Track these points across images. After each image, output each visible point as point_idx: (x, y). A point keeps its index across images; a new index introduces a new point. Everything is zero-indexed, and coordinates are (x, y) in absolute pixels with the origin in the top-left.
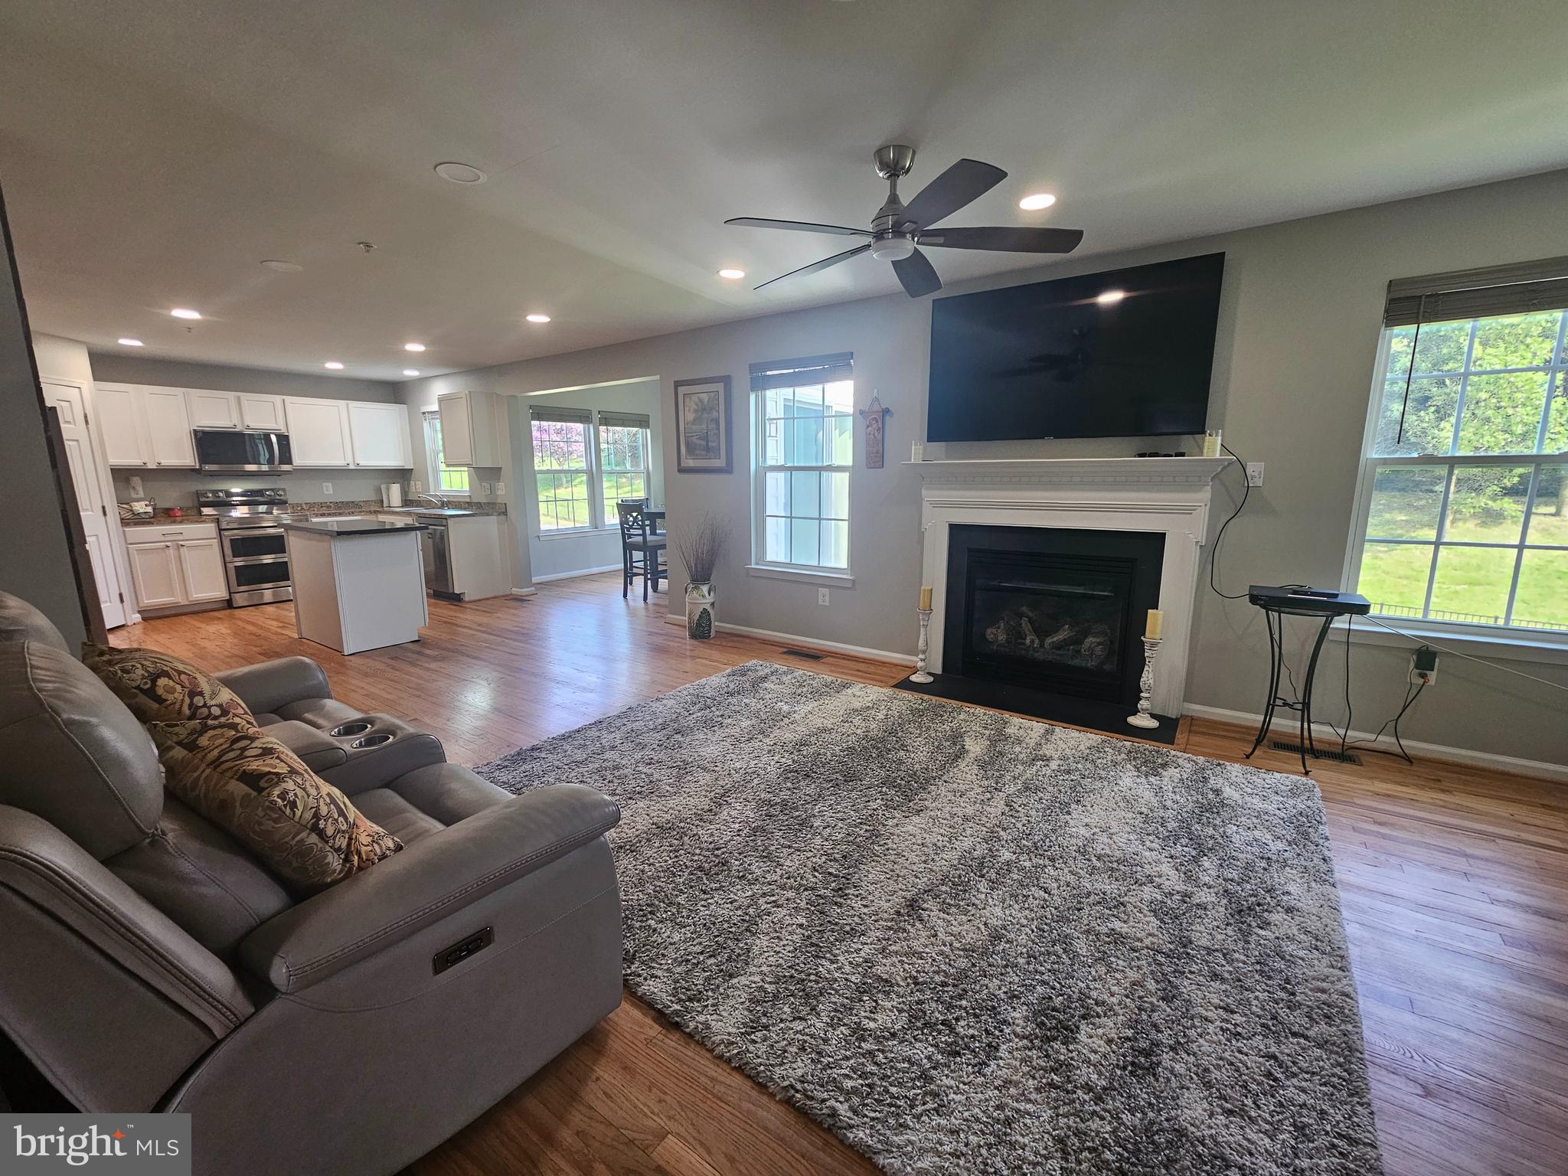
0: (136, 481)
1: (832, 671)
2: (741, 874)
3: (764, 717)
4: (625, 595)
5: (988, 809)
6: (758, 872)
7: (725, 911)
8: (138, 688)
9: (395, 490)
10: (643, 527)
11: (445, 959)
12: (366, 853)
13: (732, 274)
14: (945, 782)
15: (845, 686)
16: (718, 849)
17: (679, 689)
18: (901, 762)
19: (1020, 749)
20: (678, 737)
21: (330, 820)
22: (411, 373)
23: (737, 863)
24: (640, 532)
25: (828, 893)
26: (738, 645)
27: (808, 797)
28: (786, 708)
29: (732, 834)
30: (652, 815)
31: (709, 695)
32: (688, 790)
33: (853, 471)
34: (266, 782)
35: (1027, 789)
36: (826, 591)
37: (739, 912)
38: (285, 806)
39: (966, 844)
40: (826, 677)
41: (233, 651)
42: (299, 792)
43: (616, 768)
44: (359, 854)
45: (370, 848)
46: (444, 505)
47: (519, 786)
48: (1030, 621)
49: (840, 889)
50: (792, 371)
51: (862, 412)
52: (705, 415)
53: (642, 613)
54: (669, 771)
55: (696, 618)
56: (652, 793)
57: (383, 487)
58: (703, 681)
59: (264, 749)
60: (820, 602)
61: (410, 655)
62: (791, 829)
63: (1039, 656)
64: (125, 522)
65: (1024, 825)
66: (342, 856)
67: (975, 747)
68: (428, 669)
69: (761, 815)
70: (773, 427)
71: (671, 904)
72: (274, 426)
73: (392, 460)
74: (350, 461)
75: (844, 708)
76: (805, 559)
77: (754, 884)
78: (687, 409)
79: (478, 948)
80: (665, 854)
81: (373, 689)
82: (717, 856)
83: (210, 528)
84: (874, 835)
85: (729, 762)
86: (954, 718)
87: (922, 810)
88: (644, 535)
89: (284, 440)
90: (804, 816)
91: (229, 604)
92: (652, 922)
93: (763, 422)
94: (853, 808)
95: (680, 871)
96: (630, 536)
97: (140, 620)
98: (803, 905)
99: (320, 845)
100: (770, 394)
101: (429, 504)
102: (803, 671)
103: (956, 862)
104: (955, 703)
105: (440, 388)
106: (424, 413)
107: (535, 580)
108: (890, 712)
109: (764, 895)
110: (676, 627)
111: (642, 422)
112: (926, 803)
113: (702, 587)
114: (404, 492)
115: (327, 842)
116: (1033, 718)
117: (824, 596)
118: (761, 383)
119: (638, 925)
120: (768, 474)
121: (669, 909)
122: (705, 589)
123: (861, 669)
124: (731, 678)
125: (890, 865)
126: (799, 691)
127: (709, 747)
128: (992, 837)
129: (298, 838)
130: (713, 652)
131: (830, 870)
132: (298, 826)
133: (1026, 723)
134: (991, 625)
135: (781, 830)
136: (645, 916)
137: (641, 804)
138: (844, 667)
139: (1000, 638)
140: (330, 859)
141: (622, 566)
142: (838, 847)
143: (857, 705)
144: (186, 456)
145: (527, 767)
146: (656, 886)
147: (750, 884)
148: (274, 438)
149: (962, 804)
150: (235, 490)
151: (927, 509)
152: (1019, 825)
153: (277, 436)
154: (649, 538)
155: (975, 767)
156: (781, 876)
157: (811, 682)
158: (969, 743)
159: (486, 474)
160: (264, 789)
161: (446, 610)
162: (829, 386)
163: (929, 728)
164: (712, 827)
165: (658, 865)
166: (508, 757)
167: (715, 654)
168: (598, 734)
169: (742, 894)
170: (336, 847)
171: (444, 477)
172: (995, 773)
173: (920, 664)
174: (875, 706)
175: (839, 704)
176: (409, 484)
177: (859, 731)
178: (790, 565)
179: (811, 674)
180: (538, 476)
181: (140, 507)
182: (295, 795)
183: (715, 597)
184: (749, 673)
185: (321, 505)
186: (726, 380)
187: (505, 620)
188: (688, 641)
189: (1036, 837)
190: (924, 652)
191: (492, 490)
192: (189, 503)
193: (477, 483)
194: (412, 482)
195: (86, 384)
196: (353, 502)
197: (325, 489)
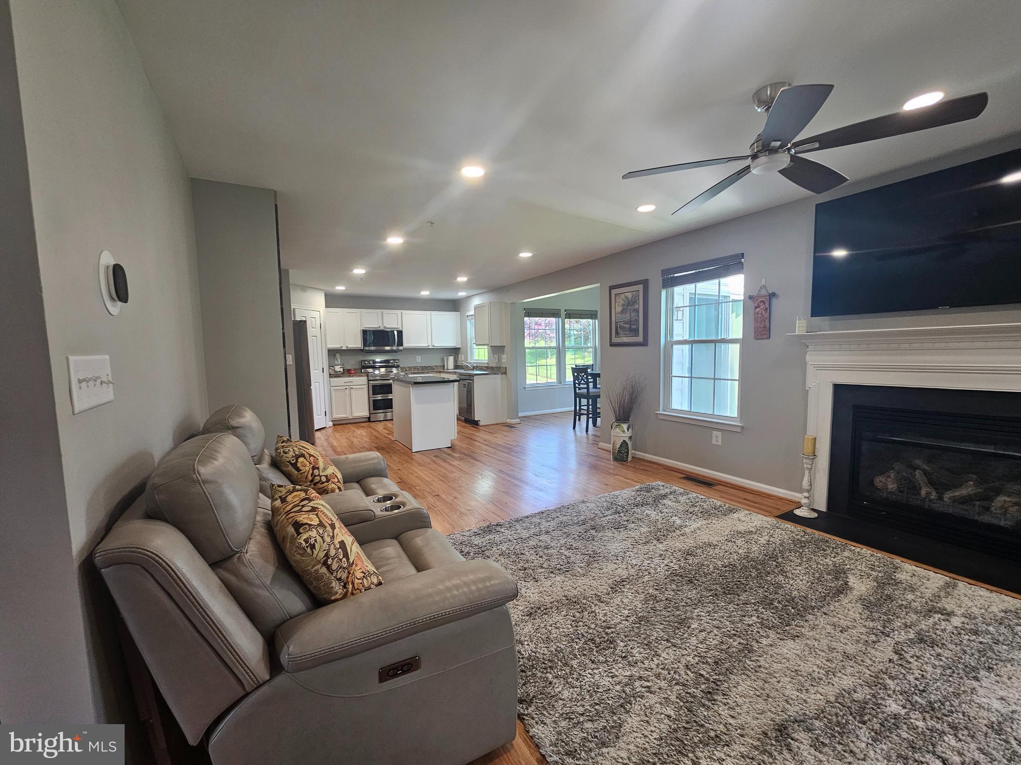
0: (338, 355)
1: (721, 497)
2: (624, 655)
3: (660, 527)
4: (574, 428)
5: (873, 651)
6: (638, 657)
7: (606, 682)
8: (289, 462)
9: (451, 359)
10: (587, 383)
11: (388, 673)
12: (358, 584)
13: (646, 209)
14: (825, 614)
15: (731, 511)
16: (609, 628)
17: (599, 496)
18: (779, 586)
19: (913, 597)
20: (593, 532)
21: (336, 559)
22: (462, 294)
23: (622, 644)
24: (585, 386)
25: (698, 693)
26: (648, 468)
27: (689, 600)
28: (678, 522)
29: (622, 618)
30: (564, 588)
31: (620, 504)
32: (593, 574)
33: (743, 342)
34: (303, 529)
35: (922, 640)
36: (719, 434)
37: (618, 688)
38: (307, 547)
39: (845, 683)
40: (716, 501)
41: (365, 445)
42: (319, 539)
43: (547, 548)
44: (353, 583)
45: (360, 581)
46: (474, 368)
47: (483, 549)
48: (925, 473)
49: (710, 693)
50: (694, 271)
51: (751, 298)
52: (630, 307)
53: (585, 440)
54: (582, 557)
55: (618, 446)
56: (567, 571)
57: (445, 358)
58: (617, 493)
59: (313, 507)
60: (714, 442)
61: (444, 455)
62: (671, 626)
63: (938, 506)
64: (331, 376)
65: (916, 679)
66: (342, 584)
67: (860, 586)
68: (451, 465)
69: (647, 607)
70: (680, 313)
71: (566, 664)
72: (397, 327)
73: (450, 343)
74: (430, 344)
75: (729, 529)
76: (703, 409)
77: (633, 666)
78: (617, 304)
79: (409, 671)
80: (569, 622)
81: (422, 474)
82: (607, 634)
83: (363, 380)
84: (747, 649)
85: (628, 558)
86: (837, 553)
87: (798, 637)
88: (588, 388)
89: (400, 333)
90: (683, 617)
91: (369, 420)
92: (550, 676)
93: (671, 311)
94: (730, 619)
95: (578, 638)
96: (580, 389)
97: (332, 425)
98: (673, 698)
99: (328, 575)
100: (678, 289)
101: (467, 368)
102: (696, 494)
103: (832, 699)
104: (839, 540)
105: (476, 301)
106: (467, 316)
107: (520, 414)
108: (772, 539)
109: (640, 678)
110: (604, 452)
111: (592, 315)
112: (803, 630)
113: (622, 425)
114: (456, 361)
115: (332, 574)
116: (931, 568)
117: (717, 438)
118: (670, 282)
119: (539, 674)
120: (675, 347)
121: (564, 668)
122: (625, 426)
123: (747, 498)
124: (638, 493)
125: (761, 683)
126: (691, 510)
127: (615, 542)
128: (876, 682)
129: (315, 568)
130: (628, 472)
131: (702, 672)
132: (315, 560)
133: (921, 571)
134: (882, 473)
135: (662, 624)
136: (545, 669)
137: (558, 578)
138: (734, 495)
139: (890, 486)
140: (334, 584)
141: (573, 408)
142: (712, 652)
143: (741, 528)
144: (358, 344)
145: (491, 537)
146: (558, 647)
147: (630, 665)
148: (396, 333)
149: (842, 640)
150: (378, 360)
151: (810, 370)
152: (911, 678)
153: (397, 331)
154: (592, 390)
155: (859, 605)
156: (658, 665)
157: (702, 504)
158: (852, 580)
159: (497, 350)
160: (301, 533)
161: (469, 430)
162: (723, 280)
163: (810, 559)
164: (607, 608)
165: (561, 630)
166: (482, 528)
167: (630, 474)
168: (539, 521)
169: (623, 672)
170: (338, 577)
171: (476, 352)
172: (883, 617)
173: (804, 501)
174: (759, 531)
175: (726, 525)
176: (458, 356)
177: (741, 551)
178: (689, 412)
179: (703, 497)
180: (527, 351)
181: (338, 369)
182: (316, 541)
183: (633, 433)
184: (653, 490)
185: (415, 368)
186: (645, 283)
187: (500, 439)
188: (612, 462)
189: (933, 696)
190: (808, 491)
191: (499, 359)
192: (358, 367)
193: (492, 355)
194: (460, 356)
195: (322, 309)
196: (430, 366)
197: (417, 359)
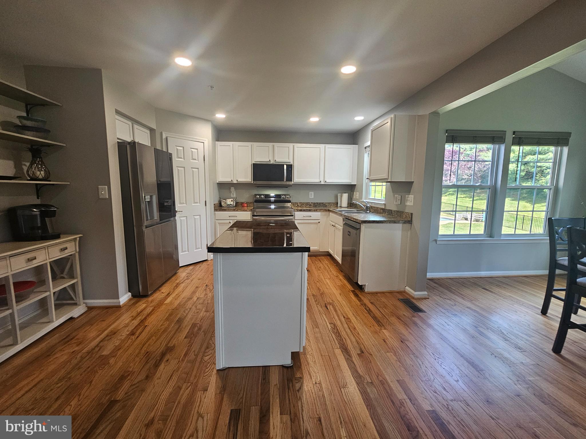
0: (232, 189)
9: (345, 196)
57: (339, 195)
72: (287, 160)
73: (345, 179)
74: (322, 180)
89: (290, 167)
106: (366, 148)
114: (350, 198)
144: (247, 177)
148: (285, 167)
153: (287, 165)
159: (399, 187)
171: (371, 189)
176: (353, 194)
181: (229, 201)
185: (307, 204)
191: (403, 201)
192: (251, 200)
193: (392, 194)
194: (355, 193)
195: (207, 141)
196: (323, 203)
197: (310, 195)
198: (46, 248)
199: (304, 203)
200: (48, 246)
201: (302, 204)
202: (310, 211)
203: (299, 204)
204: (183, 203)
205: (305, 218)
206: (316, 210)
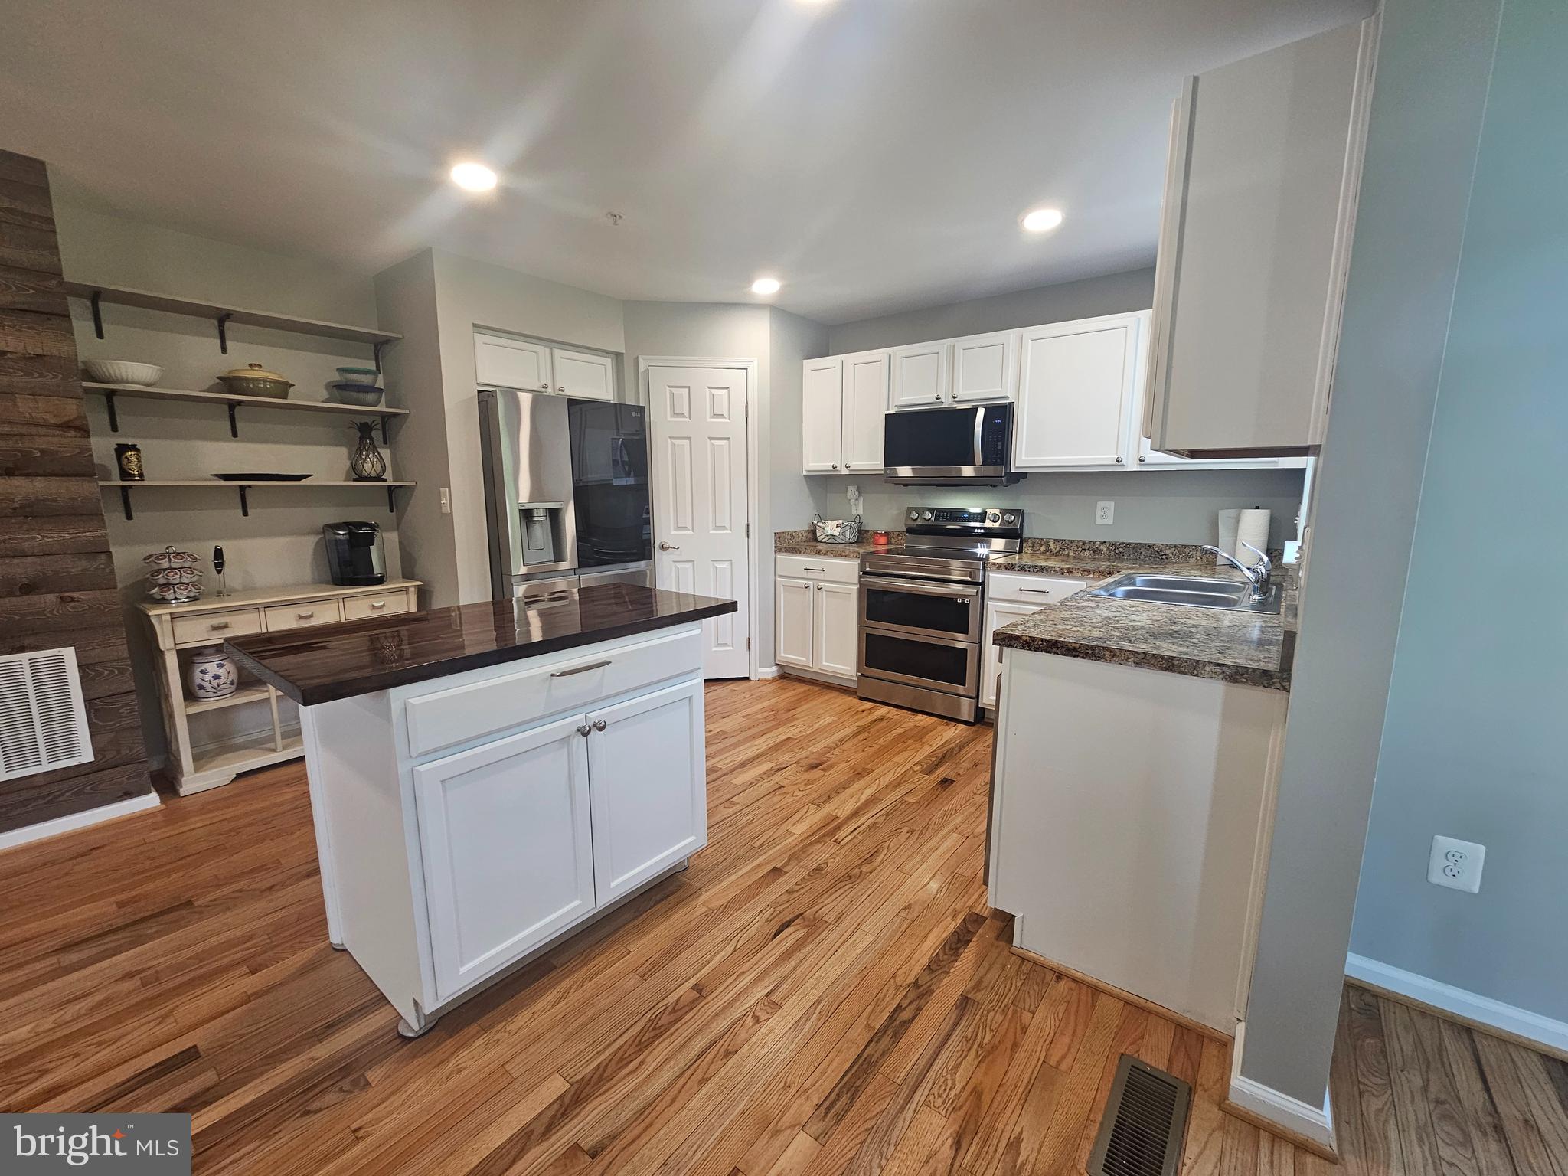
0: (853, 491)
57: (1226, 515)
89: (1002, 416)
97: (775, 675)
148: (981, 415)
153: (987, 409)
181: (831, 527)
185: (1084, 547)
195: (756, 363)
196: (1151, 546)
197: (1099, 513)
198: (341, 600)
199: (1072, 542)
200: (345, 598)
201: (1065, 545)
202: (1043, 571)
203: (1052, 546)
204: (685, 528)
205: (1024, 597)
206: (1069, 571)
